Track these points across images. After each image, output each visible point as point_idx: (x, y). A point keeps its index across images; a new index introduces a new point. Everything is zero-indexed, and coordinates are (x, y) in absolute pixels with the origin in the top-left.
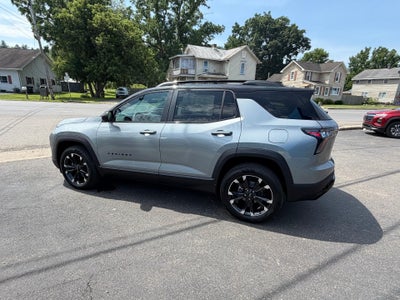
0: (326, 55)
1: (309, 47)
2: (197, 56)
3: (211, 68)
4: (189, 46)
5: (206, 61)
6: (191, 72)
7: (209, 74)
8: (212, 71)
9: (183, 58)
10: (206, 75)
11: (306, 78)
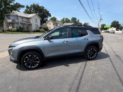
0: (56, 19)
1: (51, 16)
2: (19, 15)
3: (25, 20)
4: (13, 11)
5: (22, 18)
6: (17, 21)
7: (24, 22)
8: (25, 21)
9: (12, 16)
10: (23, 22)
11: (54, 25)
